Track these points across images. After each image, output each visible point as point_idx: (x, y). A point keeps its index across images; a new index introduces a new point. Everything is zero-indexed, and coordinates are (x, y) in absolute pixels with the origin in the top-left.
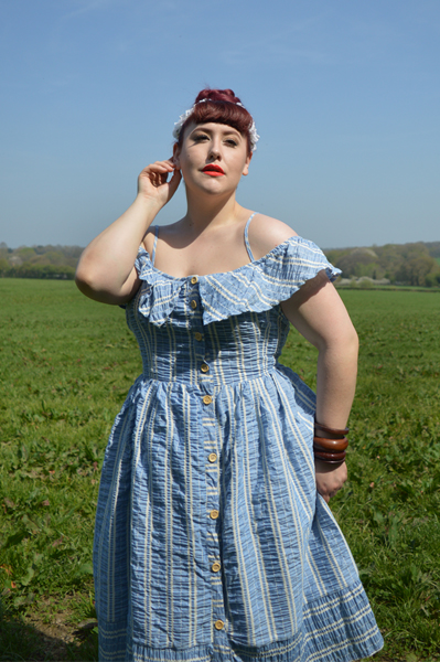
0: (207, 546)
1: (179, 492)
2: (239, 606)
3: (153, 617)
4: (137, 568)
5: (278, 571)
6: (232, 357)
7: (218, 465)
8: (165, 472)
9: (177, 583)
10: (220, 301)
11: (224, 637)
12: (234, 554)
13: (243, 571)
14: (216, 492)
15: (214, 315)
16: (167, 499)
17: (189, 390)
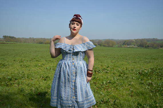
0: (72, 85)
1: (69, 77)
2: (77, 95)
3: (64, 95)
4: (62, 88)
5: (82, 90)
6: (78, 58)
7: (74, 74)
8: (67, 74)
9: (67, 91)
10: (77, 48)
11: (74, 99)
12: (77, 87)
13: (78, 90)
14: (74, 78)
15: (76, 50)
16: (67, 78)
17: (70, 62)
